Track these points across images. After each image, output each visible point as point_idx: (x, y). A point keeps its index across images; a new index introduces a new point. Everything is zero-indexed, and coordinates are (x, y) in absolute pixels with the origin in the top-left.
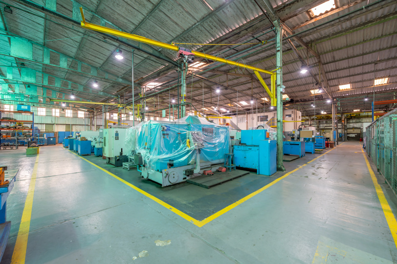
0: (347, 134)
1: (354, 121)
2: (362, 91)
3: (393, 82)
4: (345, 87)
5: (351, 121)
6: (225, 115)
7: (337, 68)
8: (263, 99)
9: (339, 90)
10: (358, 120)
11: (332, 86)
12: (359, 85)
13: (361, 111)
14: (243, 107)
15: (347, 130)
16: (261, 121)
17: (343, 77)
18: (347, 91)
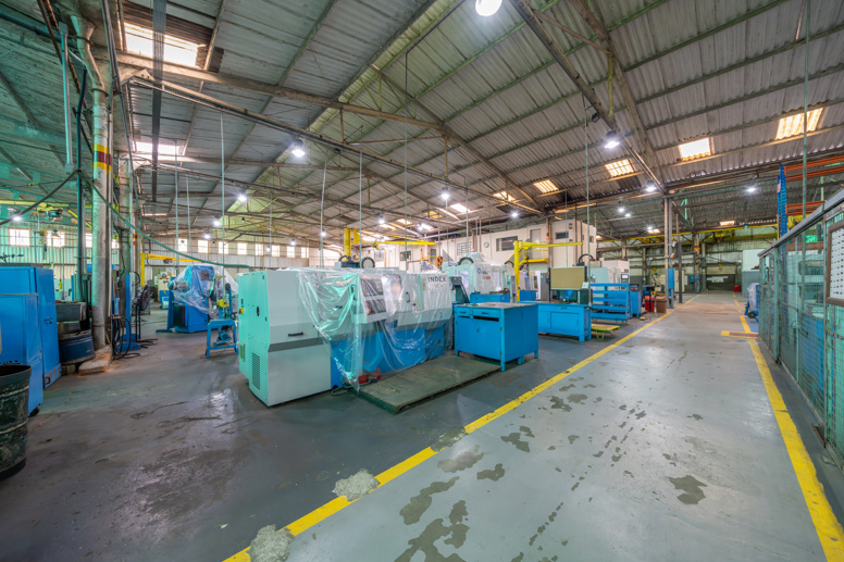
0: (707, 276)
1: (722, 248)
2: (741, 161)
3: (834, 126)
4: (695, 150)
5: (715, 249)
6: (433, 239)
7: (670, 86)
8: (498, 195)
9: (679, 160)
10: (730, 247)
11: (660, 149)
12: (734, 140)
13: (737, 225)
14: (461, 218)
15: (705, 268)
16: (503, 250)
17: (688, 116)
18: (702, 163)
